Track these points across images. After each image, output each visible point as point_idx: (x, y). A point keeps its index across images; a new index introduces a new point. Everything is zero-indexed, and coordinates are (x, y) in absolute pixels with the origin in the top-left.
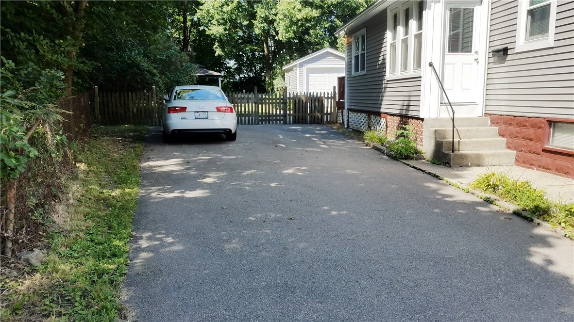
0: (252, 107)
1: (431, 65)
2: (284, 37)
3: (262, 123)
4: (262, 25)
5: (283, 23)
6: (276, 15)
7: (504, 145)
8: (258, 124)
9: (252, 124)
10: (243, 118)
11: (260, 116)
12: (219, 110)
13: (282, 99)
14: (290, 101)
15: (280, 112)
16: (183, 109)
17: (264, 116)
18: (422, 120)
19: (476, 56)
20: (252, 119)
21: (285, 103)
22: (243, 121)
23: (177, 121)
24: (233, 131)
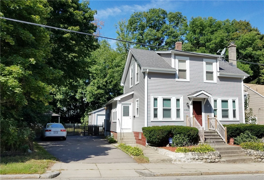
0: (72, 130)
1: (119, 119)
2: (89, 101)
3: (76, 135)
4: (80, 95)
5: (89, 95)
6: (86, 91)
7: (135, 139)
8: (74, 136)
9: (72, 136)
10: (69, 134)
11: (75, 133)
12: (61, 131)
13: (84, 127)
14: (87, 128)
15: (83, 131)
16: (50, 130)
17: (77, 133)
18: (117, 133)
19: (130, 117)
20: (72, 134)
21: (85, 128)
22: (69, 135)
23: (48, 134)
24: (65, 137)
